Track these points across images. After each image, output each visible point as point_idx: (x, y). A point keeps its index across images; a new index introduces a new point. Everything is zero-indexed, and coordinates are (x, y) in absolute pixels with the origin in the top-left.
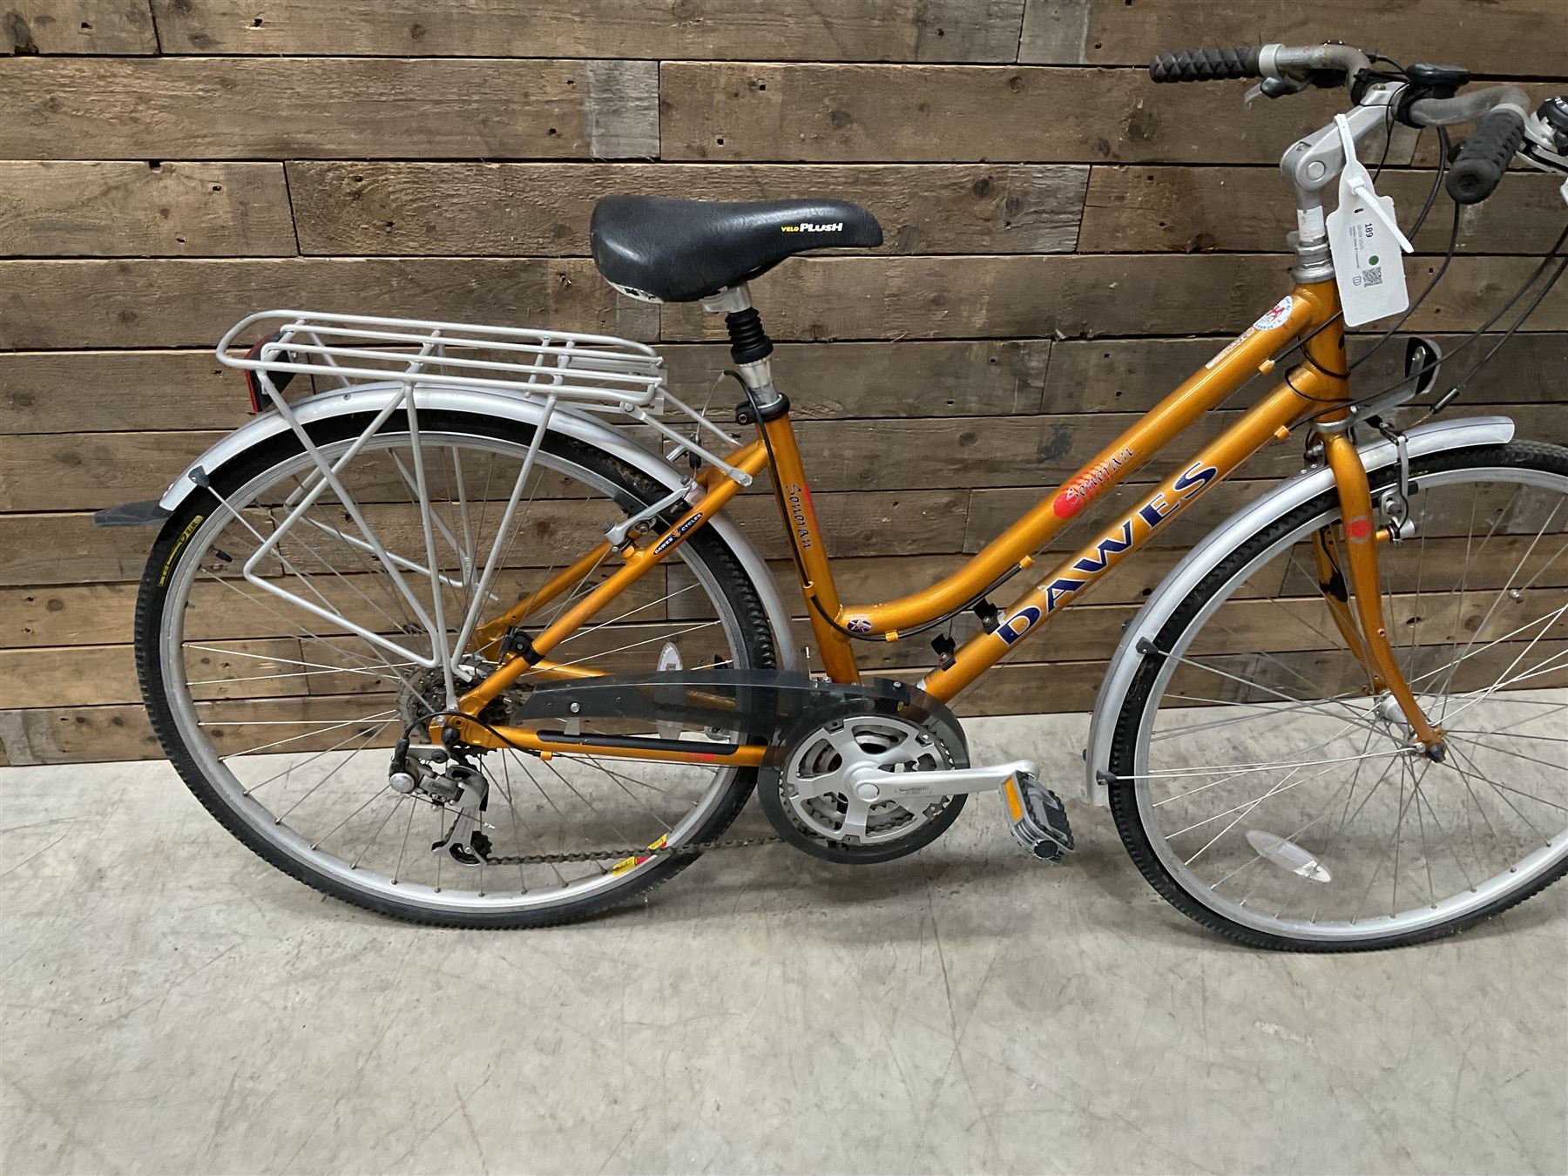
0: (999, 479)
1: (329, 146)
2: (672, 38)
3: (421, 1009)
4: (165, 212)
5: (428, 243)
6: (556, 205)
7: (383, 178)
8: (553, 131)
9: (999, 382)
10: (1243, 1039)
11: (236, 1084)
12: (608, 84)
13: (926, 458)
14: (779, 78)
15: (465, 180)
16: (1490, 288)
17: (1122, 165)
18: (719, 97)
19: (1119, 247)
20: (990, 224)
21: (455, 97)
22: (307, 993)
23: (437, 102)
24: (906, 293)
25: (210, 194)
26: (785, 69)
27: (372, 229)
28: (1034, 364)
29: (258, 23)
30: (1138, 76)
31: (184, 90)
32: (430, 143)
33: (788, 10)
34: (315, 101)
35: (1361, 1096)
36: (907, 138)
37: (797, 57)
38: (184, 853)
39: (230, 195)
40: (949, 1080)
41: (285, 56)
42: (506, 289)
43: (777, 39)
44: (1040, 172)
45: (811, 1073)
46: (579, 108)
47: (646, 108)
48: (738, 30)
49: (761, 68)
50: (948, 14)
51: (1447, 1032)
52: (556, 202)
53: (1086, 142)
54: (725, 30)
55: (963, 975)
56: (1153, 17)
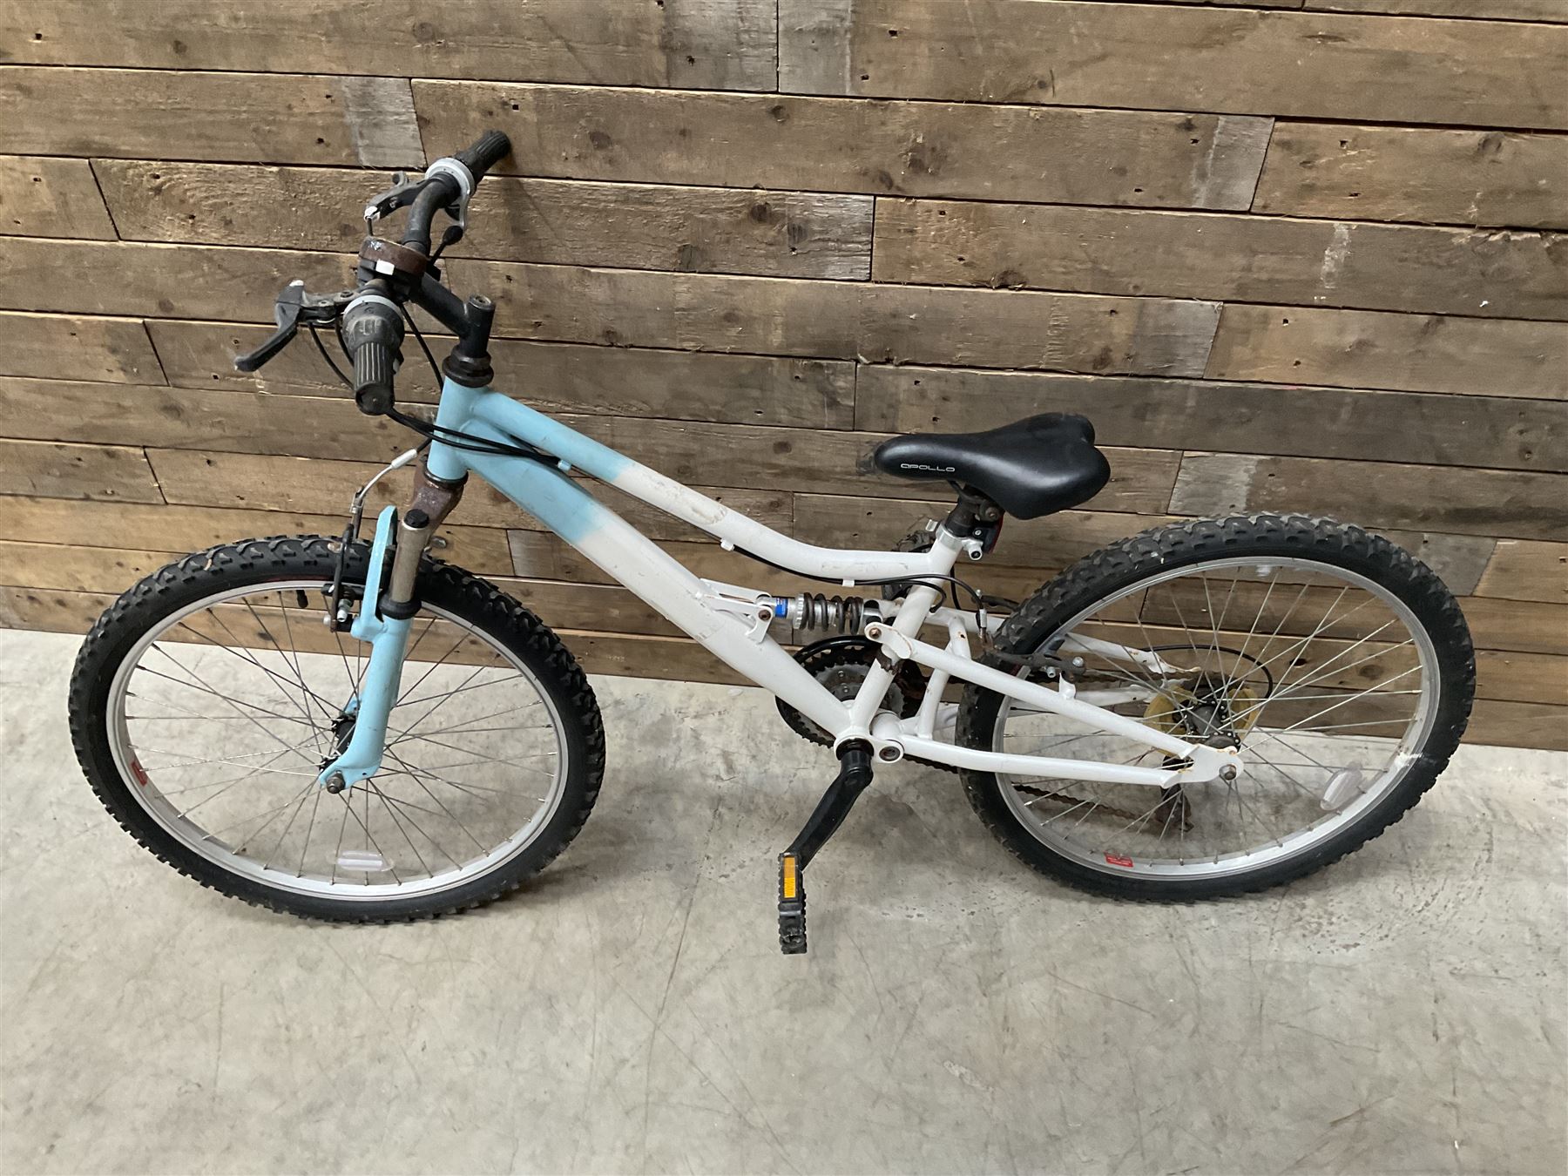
0: (819, 486)
1: (123, 148)
2: (418, 58)
5: (228, 235)
6: (338, 207)
7: (177, 176)
8: (321, 141)
9: (807, 399)
10: (925, 1075)
12: (364, 99)
13: (743, 461)
14: (530, 97)
16: (1361, 344)
17: (909, 198)
18: (474, 115)
19: (914, 278)
20: (771, 248)
21: (225, 108)
23: (211, 112)
24: (694, 309)
25: (33, 184)
26: (535, 90)
27: (177, 221)
28: (841, 383)
29: (38, 37)
30: (914, 110)
32: (212, 147)
33: (528, 33)
34: (102, 108)
36: (672, 161)
37: (546, 80)
39: (49, 185)
40: (633, 1061)
41: (68, 66)
42: (306, 279)
43: (522, 62)
44: (819, 201)
45: (516, 1032)
46: (340, 120)
47: (406, 122)
48: (481, 52)
49: (511, 88)
50: (696, 41)
51: (1137, 1111)
52: (336, 204)
53: (865, 174)
54: (469, 51)
55: (693, 961)
56: (923, 49)
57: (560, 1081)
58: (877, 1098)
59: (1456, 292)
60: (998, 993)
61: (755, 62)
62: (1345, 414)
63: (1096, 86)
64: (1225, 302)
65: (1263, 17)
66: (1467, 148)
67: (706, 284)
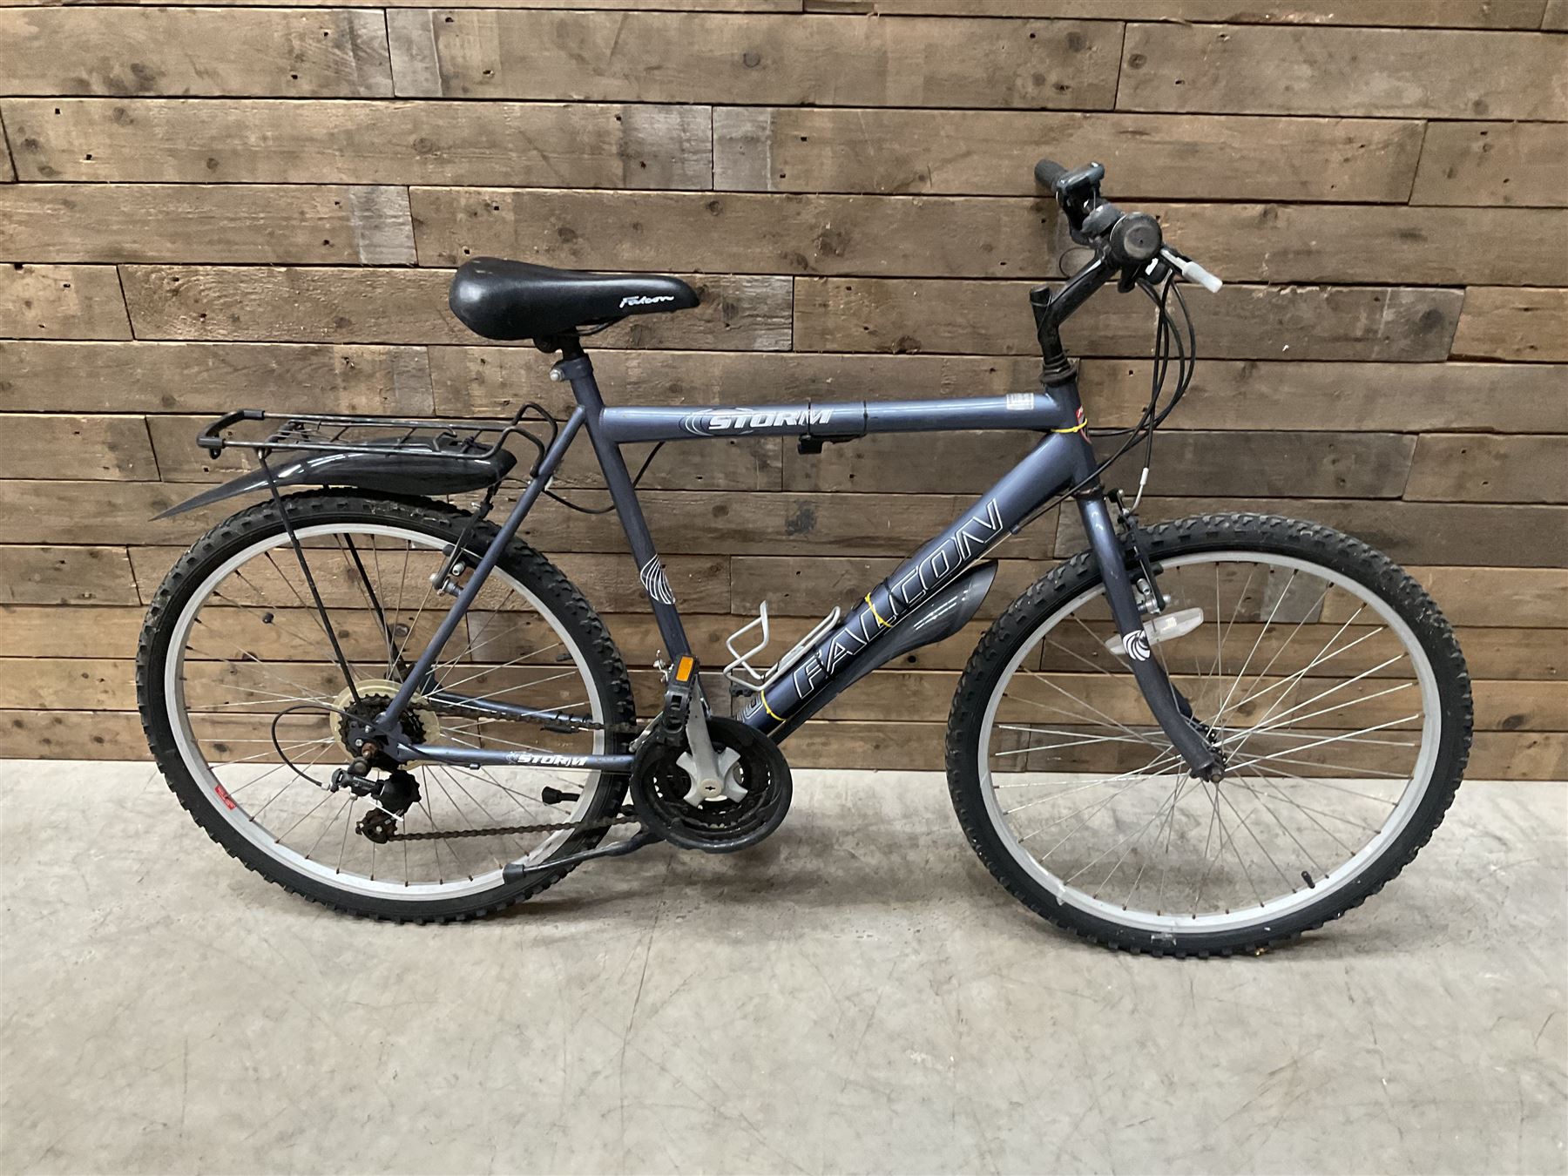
0: (754, 548)
1: (150, 254)
2: (416, 168)
3: (184, 974)
4: (28, 304)
5: (235, 331)
7: (195, 278)
8: (326, 242)
9: (741, 462)
10: (889, 1063)
11: (14, 1019)
12: (368, 204)
13: (686, 527)
14: (509, 201)
15: (260, 280)
16: (1193, 390)
17: (821, 277)
18: (460, 216)
19: (829, 347)
20: (710, 325)
21: (246, 215)
22: (97, 953)
23: (232, 220)
24: (644, 382)
25: (62, 290)
26: (514, 193)
27: (189, 320)
28: (770, 447)
29: (89, 157)
30: (822, 202)
31: (35, 208)
32: (230, 251)
33: (510, 146)
34: (136, 219)
35: (979, 1123)
36: (626, 251)
37: (525, 184)
38: (44, 835)
39: (77, 291)
40: (605, 1073)
41: (111, 183)
42: (301, 369)
43: (504, 169)
44: (748, 281)
45: (487, 1057)
46: (345, 223)
47: (402, 224)
48: (470, 162)
49: (493, 192)
50: (647, 149)
51: (1090, 1077)
52: (335, 298)
53: (786, 257)
54: (461, 162)
55: (656, 988)
56: (828, 151)
57: (535, 1095)
58: (845, 1085)
59: (1262, 339)
60: (950, 992)
61: (694, 167)
62: (1189, 456)
63: (964, 178)
64: (1082, 358)
65: (1085, 118)
66: (1253, 218)
67: (653, 359)
